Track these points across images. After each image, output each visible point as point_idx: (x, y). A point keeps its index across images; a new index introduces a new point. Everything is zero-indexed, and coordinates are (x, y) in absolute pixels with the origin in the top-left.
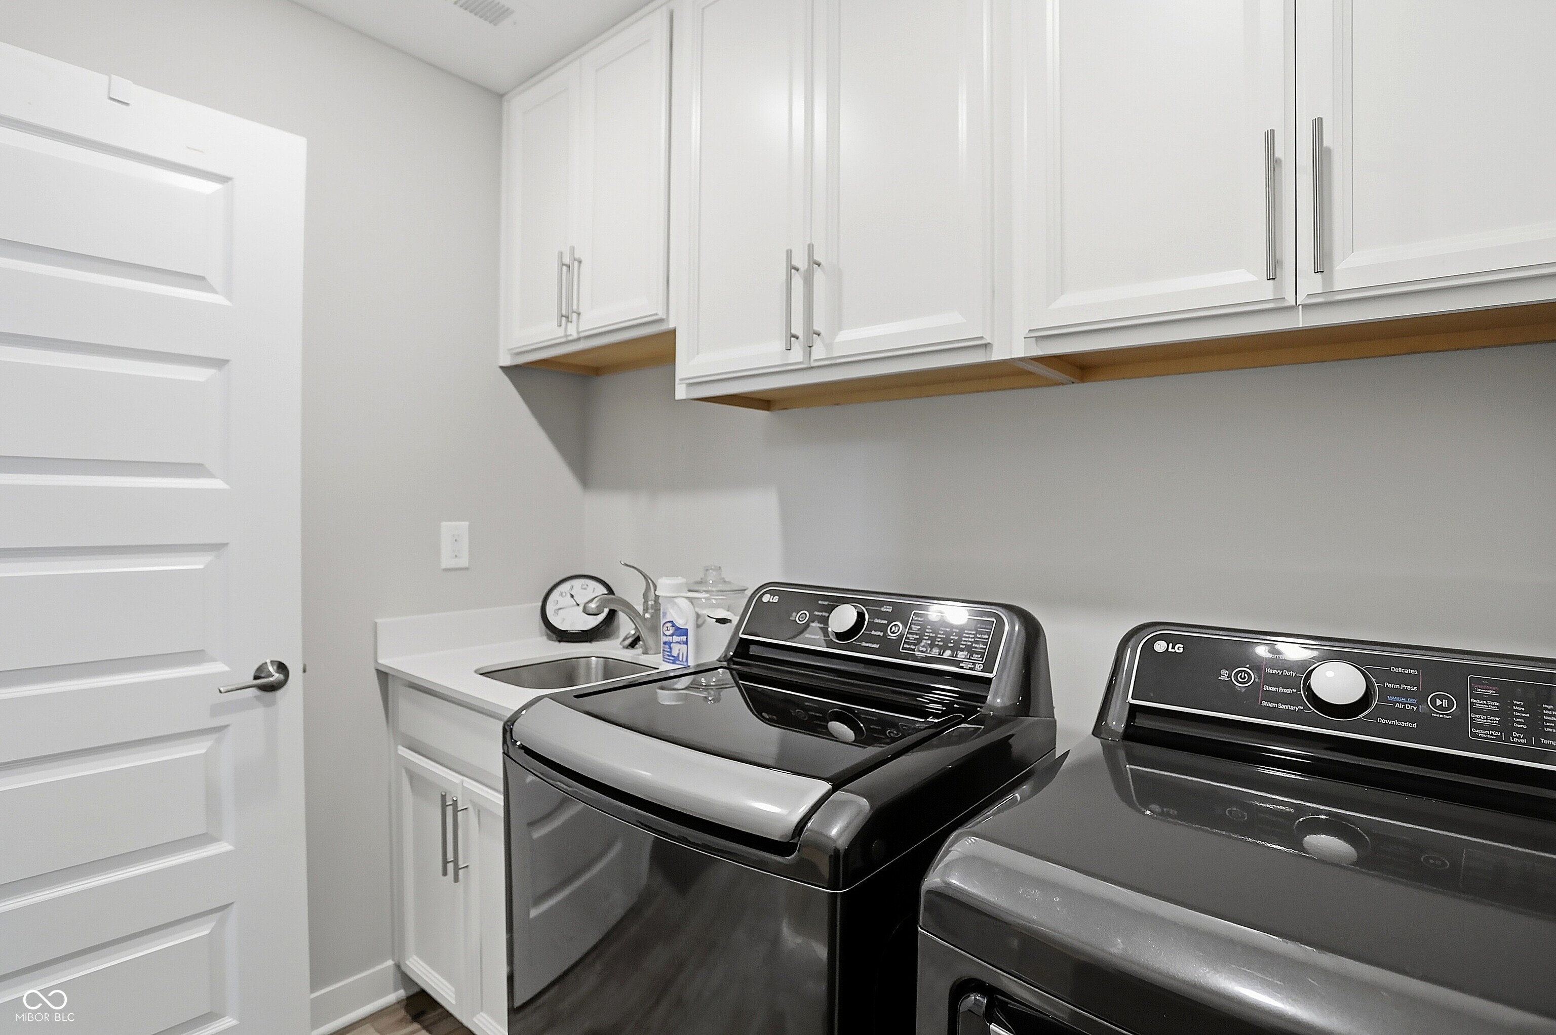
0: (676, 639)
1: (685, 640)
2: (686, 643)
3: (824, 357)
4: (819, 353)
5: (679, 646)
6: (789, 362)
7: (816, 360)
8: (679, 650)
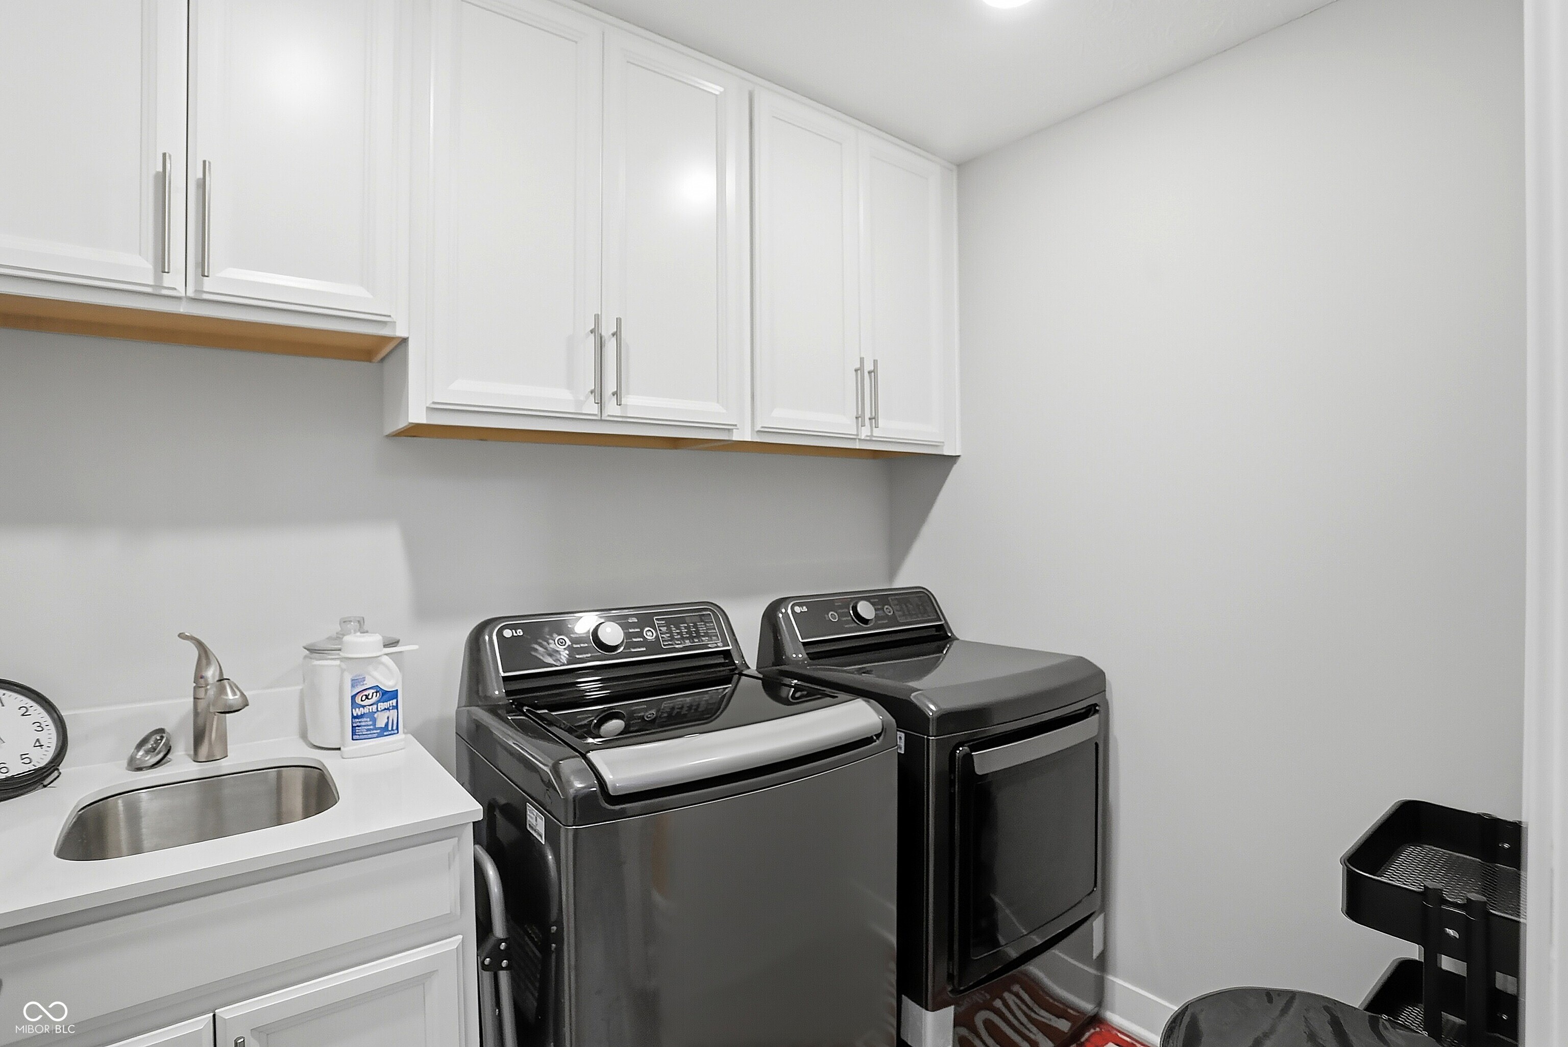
0: (382, 706)
1: (395, 704)
2: (396, 707)
3: (619, 415)
4: (612, 409)
5: (387, 713)
6: (584, 412)
7: (609, 416)
8: (388, 718)
